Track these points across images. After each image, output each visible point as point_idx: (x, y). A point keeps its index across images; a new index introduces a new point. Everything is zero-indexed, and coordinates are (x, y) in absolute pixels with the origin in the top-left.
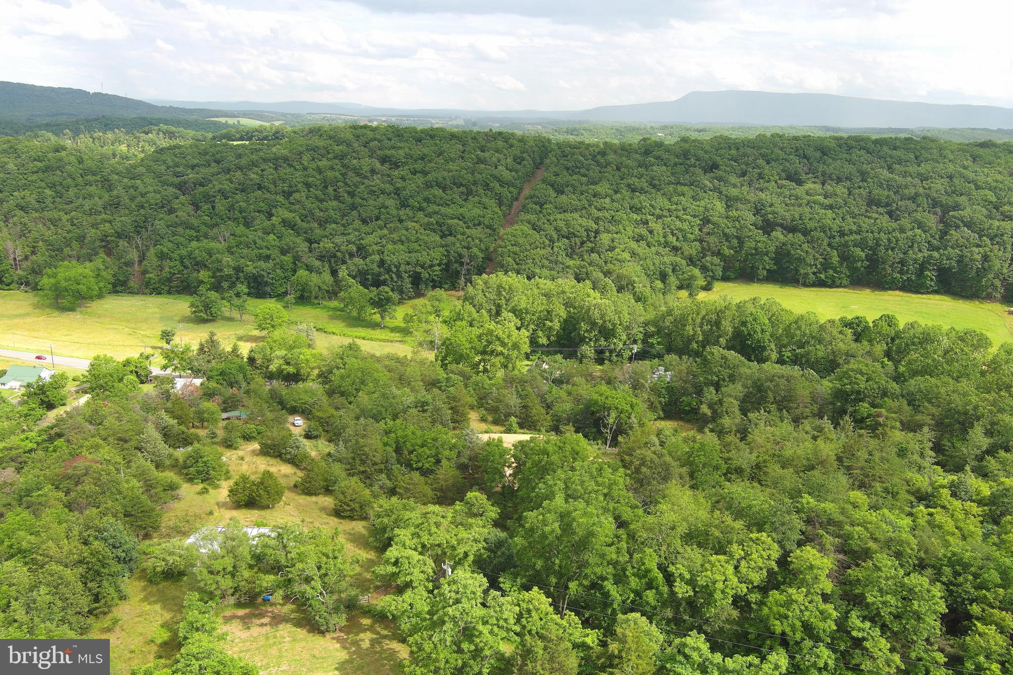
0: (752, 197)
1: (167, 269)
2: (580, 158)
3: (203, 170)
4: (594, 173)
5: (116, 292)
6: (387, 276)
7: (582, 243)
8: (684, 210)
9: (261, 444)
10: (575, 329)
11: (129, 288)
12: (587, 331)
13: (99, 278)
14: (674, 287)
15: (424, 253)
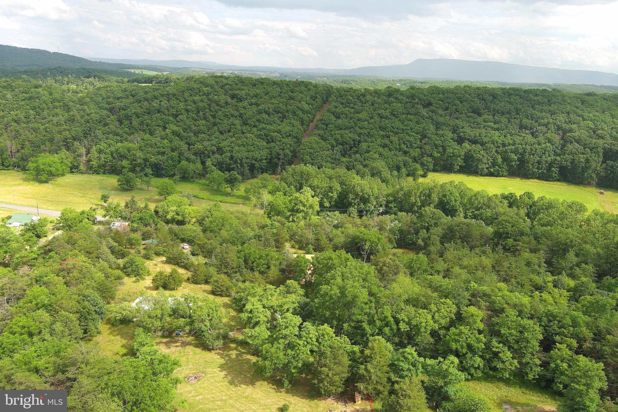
0: (451, 123)
1: (103, 159)
2: (350, 97)
3: (124, 100)
4: (358, 107)
5: (72, 172)
6: (235, 165)
7: (351, 148)
8: (411, 129)
9: (167, 257)
10: (346, 198)
11: (80, 170)
12: (353, 199)
13: (63, 164)
14: (404, 175)
15: (257, 152)
